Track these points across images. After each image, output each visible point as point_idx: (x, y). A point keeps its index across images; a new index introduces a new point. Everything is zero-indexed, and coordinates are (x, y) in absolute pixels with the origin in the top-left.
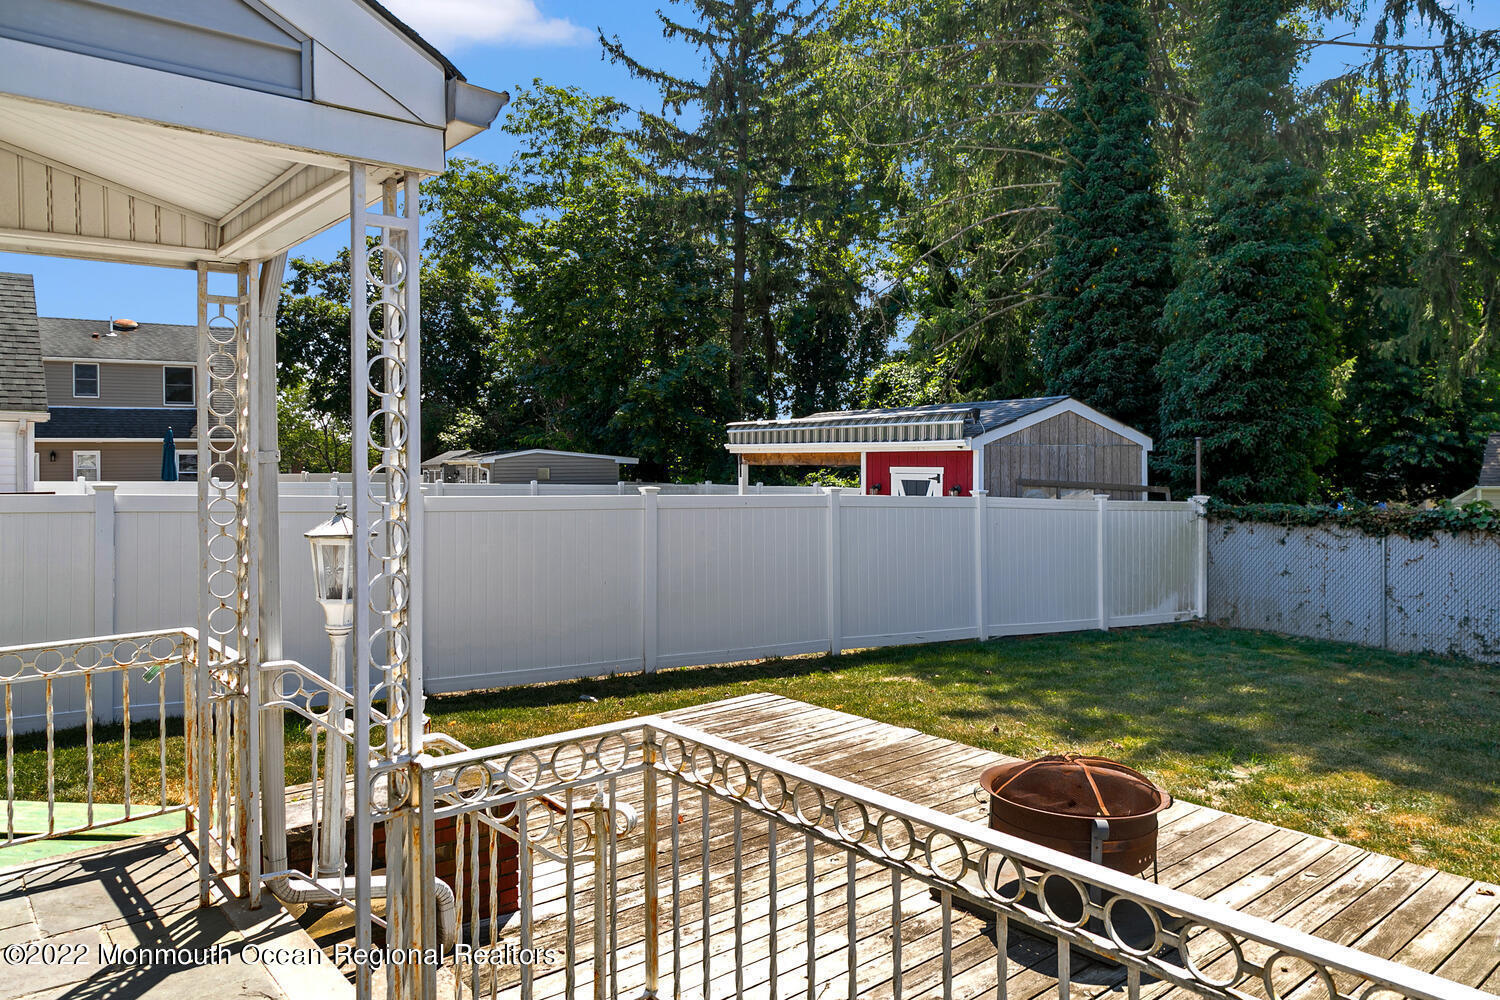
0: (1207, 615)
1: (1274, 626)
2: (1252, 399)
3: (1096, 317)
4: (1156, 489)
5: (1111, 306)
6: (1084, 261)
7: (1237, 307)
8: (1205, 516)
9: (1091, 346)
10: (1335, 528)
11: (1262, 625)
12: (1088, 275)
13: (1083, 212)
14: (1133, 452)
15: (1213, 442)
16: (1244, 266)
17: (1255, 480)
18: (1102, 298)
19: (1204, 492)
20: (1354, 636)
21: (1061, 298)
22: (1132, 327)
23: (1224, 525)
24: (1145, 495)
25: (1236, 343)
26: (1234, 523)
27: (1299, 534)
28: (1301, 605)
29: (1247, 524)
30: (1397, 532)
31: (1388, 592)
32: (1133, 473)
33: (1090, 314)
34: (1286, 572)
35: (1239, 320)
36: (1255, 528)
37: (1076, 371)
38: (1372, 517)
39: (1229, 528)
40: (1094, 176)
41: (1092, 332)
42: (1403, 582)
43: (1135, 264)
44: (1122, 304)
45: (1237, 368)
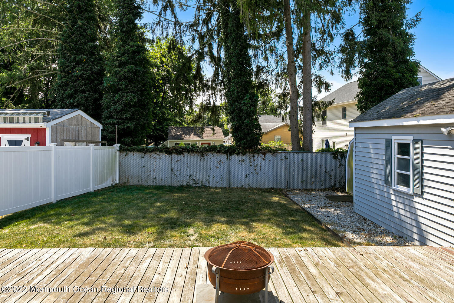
0: (119, 182)
1: (140, 183)
2: (133, 114)
3: (78, 82)
4: (103, 142)
5: (84, 79)
6: (73, 62)
7: (128, 85)
8: (119, 150)
9: (76, 92)
10: (158, 153)
11: (136, 183)
12: (75, 67)
13: (73, 45)
14: (97, 130)
15: (121, 127)
16: (130, 73)
17: (133, 139)
18: (81, 76)
19: (118, 143)
20: (163, 184)
21: (63, 74)
22: (91, 88)
23: (125, 153)
24: (100, 144)
25: (129, 96)
26: (128, 152)
27: (148, 155)
28: (148, 176)
29: (132, 152)
30: (174, 153)
31: (172, 170)
32: (97, 137)
33: (76, 81)
34: (144, 166)
35: (129, 89)
36: (134, 154)
37: (72, 101)
38: (169, 149)
39: (126, 154)
40: (76, 33)
41: (77, 87)
42: (175, 167)
43: (92, 66)
44: (87, 79)
45: (129, 104)
